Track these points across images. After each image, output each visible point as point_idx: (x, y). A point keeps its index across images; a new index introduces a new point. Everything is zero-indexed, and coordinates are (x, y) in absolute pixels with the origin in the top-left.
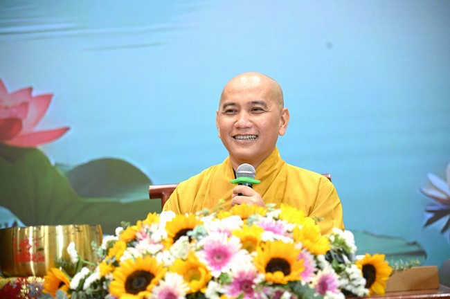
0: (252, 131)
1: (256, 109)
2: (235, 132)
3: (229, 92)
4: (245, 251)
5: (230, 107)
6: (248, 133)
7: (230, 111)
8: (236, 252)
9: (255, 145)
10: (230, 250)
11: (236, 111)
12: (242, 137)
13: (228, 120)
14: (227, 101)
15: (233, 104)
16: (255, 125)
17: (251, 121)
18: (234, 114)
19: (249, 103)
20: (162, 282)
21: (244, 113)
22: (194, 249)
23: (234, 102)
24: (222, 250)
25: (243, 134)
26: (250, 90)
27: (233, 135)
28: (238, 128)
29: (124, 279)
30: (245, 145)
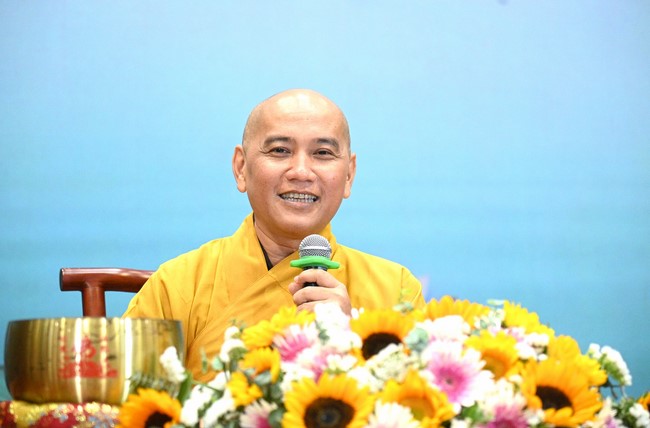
0: (314, 189)
1: (324, 153)
2: (287, 187)
3: (278, 119)
4: (489, 374)
5: (278, 144)
6: (307, 189)
7: (278, 150)
8: (475, 375)
9: (316, 211)
10: (465, 370)
11: (288, 152)
12: (296, 196)
13: (272, 166)
14: (273, 133)
15: (285, 139)
16: (320, 179)
17: (313, 171)
18: (287, 157)
19: (314, 140)
20: (372, 418)
21: (302, 156)
22: (416, 366)
23: (287, 135)
24: (453, 369)
25: (300, 191)
26: (314, 120)
27: (281, 192)
28: (293, 180)
29: (302, 410)
30: (300, 210)
